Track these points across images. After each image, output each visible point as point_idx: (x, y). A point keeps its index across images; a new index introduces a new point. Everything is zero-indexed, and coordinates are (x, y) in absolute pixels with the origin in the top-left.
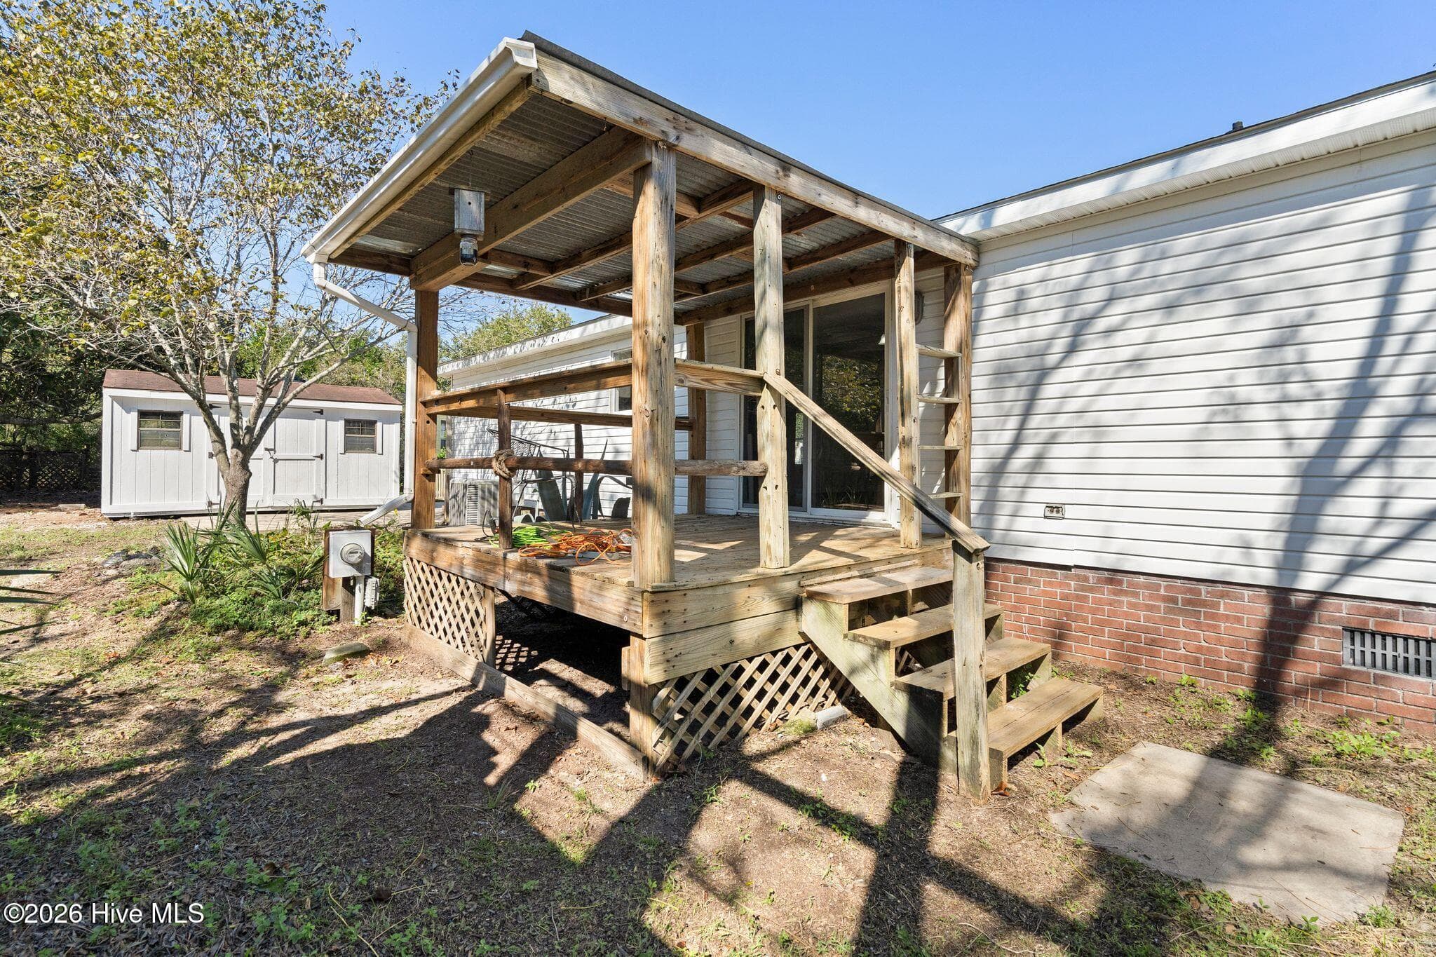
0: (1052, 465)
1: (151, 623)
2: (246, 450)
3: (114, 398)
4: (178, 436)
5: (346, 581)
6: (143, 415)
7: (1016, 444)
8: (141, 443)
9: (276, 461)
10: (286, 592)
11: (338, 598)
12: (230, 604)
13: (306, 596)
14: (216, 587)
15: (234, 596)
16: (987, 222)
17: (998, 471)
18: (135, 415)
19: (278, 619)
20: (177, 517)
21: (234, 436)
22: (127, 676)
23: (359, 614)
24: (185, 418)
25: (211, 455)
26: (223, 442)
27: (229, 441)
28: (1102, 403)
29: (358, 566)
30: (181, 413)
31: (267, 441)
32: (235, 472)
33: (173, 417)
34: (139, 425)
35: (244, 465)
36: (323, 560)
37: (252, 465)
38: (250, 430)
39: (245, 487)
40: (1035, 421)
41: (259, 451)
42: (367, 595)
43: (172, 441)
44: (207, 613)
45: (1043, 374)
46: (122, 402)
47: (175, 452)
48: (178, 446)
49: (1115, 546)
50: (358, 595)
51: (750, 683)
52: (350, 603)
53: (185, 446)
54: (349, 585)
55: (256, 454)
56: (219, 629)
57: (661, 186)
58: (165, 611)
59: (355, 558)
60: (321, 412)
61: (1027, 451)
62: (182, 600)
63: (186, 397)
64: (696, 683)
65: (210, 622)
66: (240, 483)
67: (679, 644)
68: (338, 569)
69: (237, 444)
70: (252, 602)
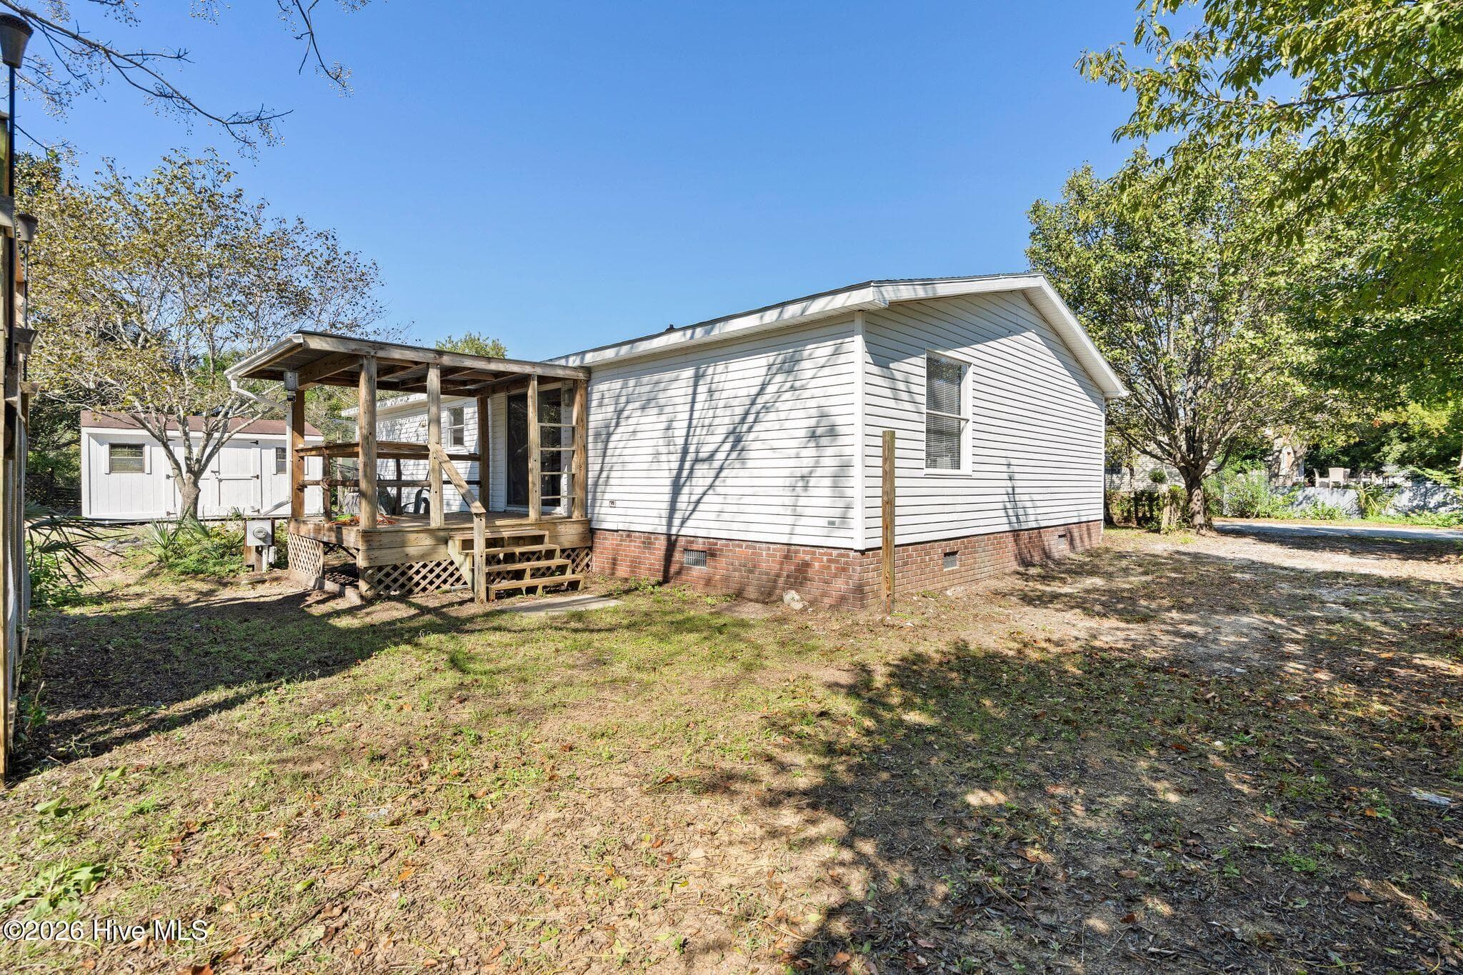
0: (612, 481)
1: (145, 571)
2: (197, 474)
3: (90, 435)
4: (141, 463)
5: (257, 548)
6: (113, 446)
7: (601, 470)
8: (112, 469)
9: (220, 481)
10: (222, 556)
11: (252, 558)
12: (190, 562)
13: (235, 558)
14: (180, 553)
15: (192, 558)
16: (582, 359)
17: (596, 485)
18: (107, 447)
19: (217, 568)
20: (142, 523)
21: (188, 465)
22: (138, 589)
23: (265, 567)
24: (147, 449)
25: (168, 477)
26: (180, 469)
27: (184, 469)
28: (626, 452)
29: (263, 540)
30: (143, 445)
31: (213, 465)
32: (189, 488)
33: (137, 448)
34: (111, 454)
35: (195, 484)
36: (244, 538)
37: (201, 483)
38: (198, 461)
39: (197, 498)
40: (607, 459)
41: (206, 474)
42: (270, 556)
43: (137, 466)
44: (177, 565)
45: (609, 435)
46: (97, 437)
47: (140, 475)
48: (142, 470)
49: (628, 519)
50: (264, 556)
51: (418, 572)
52: (260, 561)
53: (147, 470)
54: (259, 551)
55: (204, 476)
56: (183, 573)
57: (368, 372)
58: (151, 567)
59: (261, 535)
60: (257, 442)
61: (604, 474)
62: (161, 561)
63: (145, 432)
64: (388, 569)
65: (178, 569)
66: (193, 496)
67: (376, 553)
68: (252, 542)
69: (190, 470)
70: (201, 561)
